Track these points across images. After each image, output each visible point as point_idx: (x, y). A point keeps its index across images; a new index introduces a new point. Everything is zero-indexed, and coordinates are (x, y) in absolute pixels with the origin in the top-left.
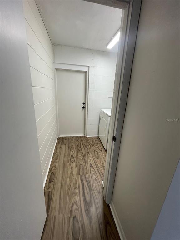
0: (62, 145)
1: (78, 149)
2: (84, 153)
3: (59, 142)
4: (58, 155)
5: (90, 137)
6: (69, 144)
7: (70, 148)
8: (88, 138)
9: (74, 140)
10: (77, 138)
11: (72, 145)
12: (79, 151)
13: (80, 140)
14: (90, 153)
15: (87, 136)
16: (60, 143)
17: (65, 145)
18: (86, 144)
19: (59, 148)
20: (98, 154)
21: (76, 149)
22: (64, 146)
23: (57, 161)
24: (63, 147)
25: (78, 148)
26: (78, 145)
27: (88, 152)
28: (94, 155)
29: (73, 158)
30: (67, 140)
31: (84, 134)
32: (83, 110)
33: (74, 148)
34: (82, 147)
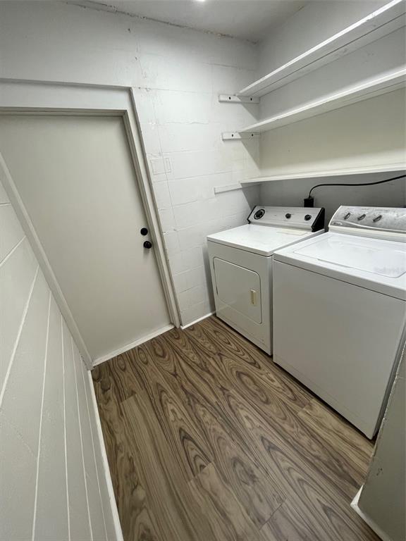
0: (120, 399)
1: (186, 392)
2: (213, 399)
3: (105, 391)
4: (130, 459)
5: (192, 328)
6: (144, 384)
7: (156, 397)
8: (191, 333)
9: (151, 361)
10: (157, 346)
11: (158, 385)
12: (192, 399)
13: (169, 350)
14: (232, 391)
15: (183, 328)
16: (110, 392)
17: (133, 393)
18: (196, 359)
19: (116, 423)
20: (255, 383)
21: (178, 394)
22: (132, 398)
23: (141, 494)
24: (130, 405)
25: (182, 387)
26: (175, 375)
27: (222, 389)
28: (245, 392)
29: (190, 442)
30: (129, 368)
31: (171, 324)
32: (146, 253)
33: (171, 393)
34: (193, 376)
